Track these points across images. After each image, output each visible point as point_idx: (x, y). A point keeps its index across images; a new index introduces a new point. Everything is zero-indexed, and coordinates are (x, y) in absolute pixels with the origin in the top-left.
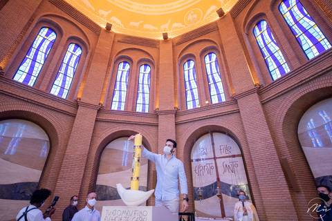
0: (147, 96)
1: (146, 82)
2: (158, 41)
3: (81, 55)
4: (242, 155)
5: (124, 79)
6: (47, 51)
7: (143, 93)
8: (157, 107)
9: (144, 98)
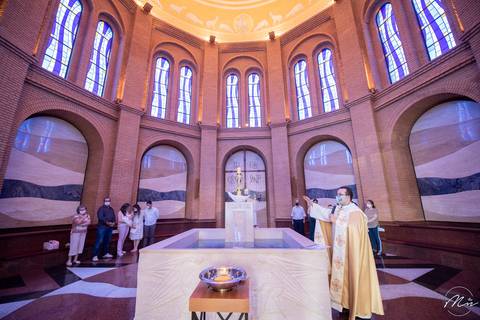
0: (188, 105)
1: (187, 88)
2: (203, 42)
3: (111, 39)
4: (266, 171)
5: (163, 80)
6: (73, 29)
7: (184, 101)
8: (200, 119)
9: (185, 107)
